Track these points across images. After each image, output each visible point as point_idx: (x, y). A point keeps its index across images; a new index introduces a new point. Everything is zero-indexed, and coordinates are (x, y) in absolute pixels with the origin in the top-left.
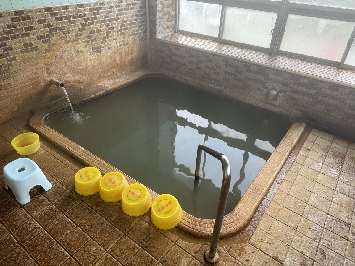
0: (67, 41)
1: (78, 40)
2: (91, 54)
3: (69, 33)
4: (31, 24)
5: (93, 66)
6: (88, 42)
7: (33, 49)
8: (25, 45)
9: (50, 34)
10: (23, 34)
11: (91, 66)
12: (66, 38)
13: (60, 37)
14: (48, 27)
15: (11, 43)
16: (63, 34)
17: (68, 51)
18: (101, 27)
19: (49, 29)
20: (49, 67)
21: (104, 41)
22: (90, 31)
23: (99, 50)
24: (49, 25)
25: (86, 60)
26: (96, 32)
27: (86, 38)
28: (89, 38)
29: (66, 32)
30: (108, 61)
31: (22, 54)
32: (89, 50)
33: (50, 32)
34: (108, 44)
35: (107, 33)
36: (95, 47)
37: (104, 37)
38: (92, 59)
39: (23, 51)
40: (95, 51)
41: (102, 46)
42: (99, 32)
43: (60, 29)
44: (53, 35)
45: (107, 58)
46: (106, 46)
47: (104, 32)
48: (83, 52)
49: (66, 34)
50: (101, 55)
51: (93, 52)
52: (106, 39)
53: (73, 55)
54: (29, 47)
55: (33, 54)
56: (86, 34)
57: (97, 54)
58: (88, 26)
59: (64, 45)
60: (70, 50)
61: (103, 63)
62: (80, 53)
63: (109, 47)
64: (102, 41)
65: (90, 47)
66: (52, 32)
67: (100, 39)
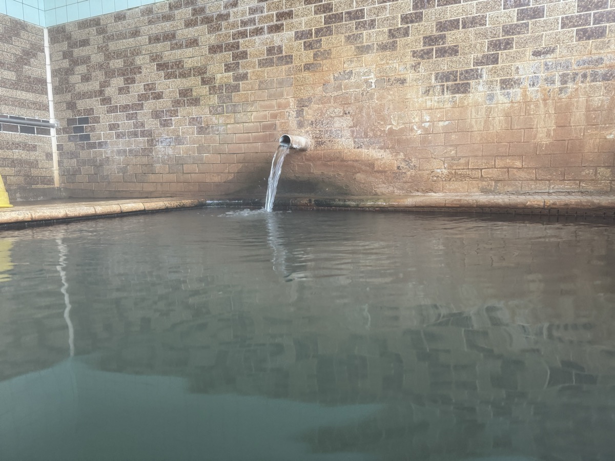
0: (364, 46)
1: (393, 46)
2: (427, 92)
3: (373, 28)
4: (291, 5)
5: (427, 131)
6: (426, 54)
7: (282, 60)
8: (270, 51)
9: (325, 27)
10: (272, 26)
11: (419, 128)
12: (361, 40)
13: (346, 37)
14: (324, 12)
15: (247, 44)
16: (356, 28)
17: (358, 74)
18: (485, 8)
19: (325, 17)
20: (303, 106)
21: (487, 57)
22: (441, 22)
23: (463, 84)
24: (328, 8)
25: (407, 108)
26: (461, 27)
27: (422, 42)
28: (433, 42)
29: (364, 25)
30: (493, 125)
31: (260, 68)
32: (424, 78)
33: (325, 24)
34: (504, 69)
35: (508, 30)
36: (448, 72)
37: (494, 41)
38: (429, 109)
39: (263, 63)
40: (444, 85)
41: (477, 70)
42: (474, 27)
43: (350, 16)
44: (330, 32)
45: (492, 115)
46: (495, 72)
47: (497, 27)
48: (403, 81)
49: (365, 29)
50: (466, 103)
51: (437, 86)
52: (500, 49)
53: (372, 86)
54: (276, 54)
55: (279, 72)
56: (424, 31)
57: (451, 96)
58: (436, 7)
59: (351, 58)
60: (366, 72)
61: (467, 130)
62: (392, 84)
63: (508, 77)
64: (479, 56)
65: (429, 69)
66: (329, 24)
67: (472, 47)
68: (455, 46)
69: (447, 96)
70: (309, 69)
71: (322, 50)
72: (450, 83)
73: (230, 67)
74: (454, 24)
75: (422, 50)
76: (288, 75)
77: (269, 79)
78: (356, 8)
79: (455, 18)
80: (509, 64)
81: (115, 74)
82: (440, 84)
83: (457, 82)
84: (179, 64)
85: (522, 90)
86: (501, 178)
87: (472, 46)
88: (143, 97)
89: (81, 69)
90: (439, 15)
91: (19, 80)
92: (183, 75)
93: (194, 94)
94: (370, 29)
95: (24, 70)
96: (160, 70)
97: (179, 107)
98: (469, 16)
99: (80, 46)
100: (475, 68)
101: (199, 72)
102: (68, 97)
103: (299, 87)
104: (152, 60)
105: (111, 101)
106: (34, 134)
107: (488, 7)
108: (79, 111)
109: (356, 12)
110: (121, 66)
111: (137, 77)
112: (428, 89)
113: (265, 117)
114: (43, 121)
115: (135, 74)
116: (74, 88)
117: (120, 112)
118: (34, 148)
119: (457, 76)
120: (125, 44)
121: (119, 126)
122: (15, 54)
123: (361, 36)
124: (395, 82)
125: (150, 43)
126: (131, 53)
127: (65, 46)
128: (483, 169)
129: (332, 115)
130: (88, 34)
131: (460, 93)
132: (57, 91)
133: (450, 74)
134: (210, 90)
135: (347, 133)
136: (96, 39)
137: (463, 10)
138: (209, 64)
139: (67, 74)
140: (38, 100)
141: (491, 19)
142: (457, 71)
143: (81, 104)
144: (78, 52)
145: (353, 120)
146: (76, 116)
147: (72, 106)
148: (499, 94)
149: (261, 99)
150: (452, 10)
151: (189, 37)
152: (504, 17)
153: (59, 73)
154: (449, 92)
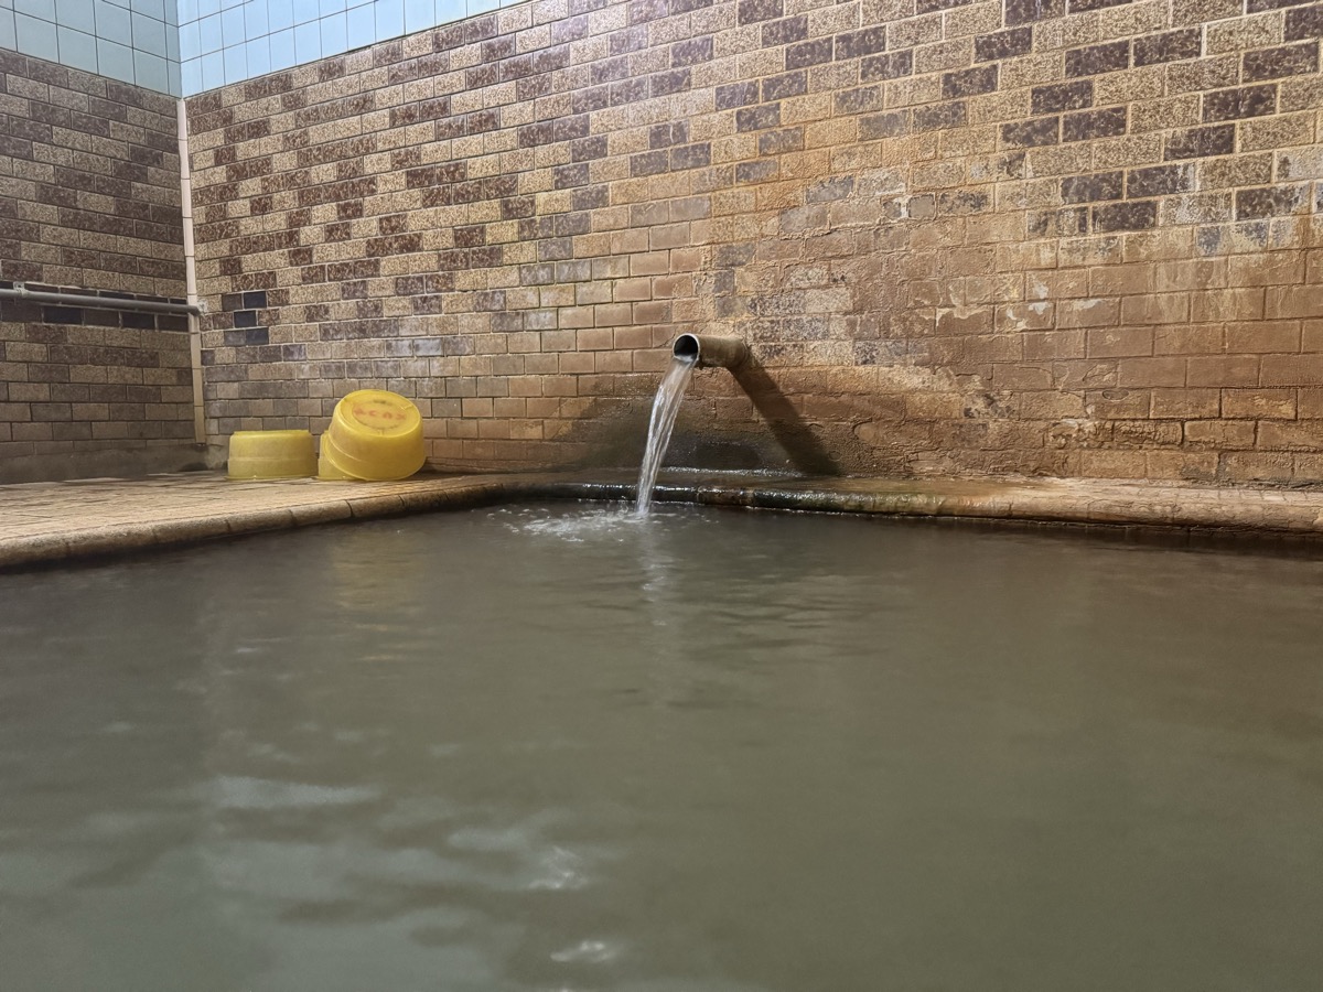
0: (883, 117)
1: (955, 117)
2: (1040, 227)
3: (906, 72)
4: (707, 26)
5: (1039, 326)
6: (1039, 134)
7: (686, 158)
8: (658, 136)
9: (788, 76)
10: (663, 79)
11: (1020, 315)
12: (875, 102)
13: (837, 96)
14: (786, 39)
15: (604, 120)
16: (864, 75)
17: (867, 184)
18: (1197, 13)
19: (787, 49)
20: (733, 265)
21: (1203, 135)
22: (1078, 52)
23: (1135, 205)
24: (796, 29)
25: (988, 264)
26: (1132, 61)
27: (1031, 101)
28: (1058, 102)
29: (883, 66)
30: (1217, 309)
31: (636, 176)
32: (1032, 193)
33: (787, 69)
34: (1246, 164)
35: (1258, 65)
36: (1096, 176)
37: (1221, 95)
38: (1046, 269)
39: (642, 165)
40: (1086, 208)
41: (1174, 170)
42: (1167, 60)
43: (848, 47)
44: (800, 85)
45: (1213, 283)
46: (1223, 174)
47: (1228, 58)
48: (979, 201)
49: (885, 75)
50: (1143, 253)
51: (1067, 210)
52: (1238, 115)
53: (900, 214)
54: (670, 144)
55: (677, 183)
56: (1034, 76)
57: (1103, 236)
58: (1067, 16)
59: (850, 148)
60: (886, 179)
61: (1147, 322)
62: (950, 209)
63: (1258, 187)
64: (1178, 133)
65: (1046, 170)
66: (799, 67)
67: (1163, 113)
68: (1116, 110)
69: (1094, 236)
70: (747, 176)
71: (779, 130)
72: (1101, 204)
73: (566, 177)
74: (1115, 56)
75: (1030, 123)
76: (698, 193)
77: (654, 202)
78: (863, 25)
79: (1117, 41)
80: (1262, 152)
81: (319, 196)
82: (1073, 206)
83: (1119, 202)
84: (455, 170)
85: (1297, 218)
86: (1234, 444)
87: (1162, 109)
88: (376, 248)
89: (251, 186)
90: (1075, 34)
91: (122, 211)
92: (463, 196)
93: (489, 239)
94: (898, 76)
95: (133, 192)
96: (413, 187)
97: (456, 269)
98: (1154, 33)
99: (250, 138)
100: (1169, 163)
101: (498, 189)
102: (223, 248)
103: (723, 219)
104: (397, 162)
105: (311, 256)
106: (153, 328)
107: (1206, 8)
108: (246, 277)
109: (864, 36)
110: (332, 179)
111: (368, 201)
112: (1043, 218)
113: (644, 290)
114: (173, 301)
115: (362, 195)
116: (237, 228)
117: (330, 280)
118: (152, 360)
119: (1121, 186)
120: (342, 130)
121: (327, 311)
122: (115, 157)
123: (875, 92)
124: (958, 202)
125: (393, 126)
126: (353, 149)
127: (218, 138)
128: (1187, 420)
129: (802, 285)
130: (267, 109)
131: (1128, 229)
132: (202, 236)
133: (1103, 180)
134: (522, 228)
135: (838, 327)
136: (282, 121)
137: (1137, 19)
138: (521, 169)
139: (222, 199)
140: (163, 257)
141: (1214, 37)
142: (1121, 173)
143: (251, 263)
144: (246, 149)
145: (853, 296)
146: (239, 290)
147: (233, 266)
148: (1233, 228)
149: (635, 250)
150: (1109, 21)
151: (476, 108)
152: (1250, 32)
153: (207, 196)
154: (1098, 224)
